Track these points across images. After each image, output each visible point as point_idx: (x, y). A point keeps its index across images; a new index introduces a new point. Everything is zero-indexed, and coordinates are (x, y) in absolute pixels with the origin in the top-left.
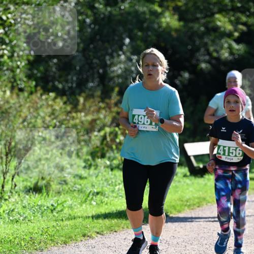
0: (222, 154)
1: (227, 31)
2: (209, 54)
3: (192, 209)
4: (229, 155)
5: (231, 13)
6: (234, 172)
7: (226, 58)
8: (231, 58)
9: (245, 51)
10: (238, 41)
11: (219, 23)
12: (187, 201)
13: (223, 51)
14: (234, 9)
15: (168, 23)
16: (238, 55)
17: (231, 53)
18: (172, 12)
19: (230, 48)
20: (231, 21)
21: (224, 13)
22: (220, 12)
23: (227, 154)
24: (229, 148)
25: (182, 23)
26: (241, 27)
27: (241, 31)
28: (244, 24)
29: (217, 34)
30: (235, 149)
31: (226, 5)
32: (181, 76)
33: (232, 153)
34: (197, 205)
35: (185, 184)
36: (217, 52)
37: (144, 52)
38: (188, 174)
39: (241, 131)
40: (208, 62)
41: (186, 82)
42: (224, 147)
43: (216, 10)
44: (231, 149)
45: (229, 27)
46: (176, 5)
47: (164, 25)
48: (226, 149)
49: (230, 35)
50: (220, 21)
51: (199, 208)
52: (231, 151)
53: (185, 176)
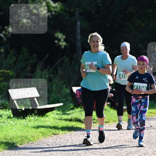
6: (141, 99)
16: (55, 12)
35: (9, 125)
38: (12, 116)
39: (146, 78)
48: (138, 87)
53: (9, 117)
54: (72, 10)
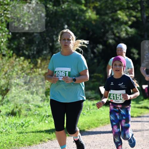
0: (112, 99)
1: (125, 21)
2: (114, 34)
3: (104, 125)
4: (117, 99)
5: (127, 10)
6: (119, 108)
7: (124, 37)
8: (127, 36)
9: (135, 33)
10: (131, 27)
11: (120, 16)
12: (101, 121)
13: (122, 33)
14: (129, 8)
15: (90, 16)
16: (131, 35)
17: (127, 34)
18: (92, 10)
19: (126, 31)
20: (126, 15)
21: (123, 10)
22: (120, 9)
23: (115, 98)
24: (116, 95)
25: (98, 16)
26: (132, 18)
27: (133, 21)
28: (135, 17)
29: (119, 23)
30: (119, 95)
31: (124, 6)
32: (98, 47)
33: (118, 98)
34: (107, 123)
36: (119, 33)
37: (63, 31)
39: (122, 83)
40: (114, 39)
41: (100, 51)
42: (113, 94)
43: (118, 8)
44: (117, 95)
45: (126, 19)
46: (95, 6)
47: (88, 17)
48: (115, 95)
49: (126, 23)
50: (120, 15)
51: (108, 125)
52: (117, 97)
54: (143, 34)
